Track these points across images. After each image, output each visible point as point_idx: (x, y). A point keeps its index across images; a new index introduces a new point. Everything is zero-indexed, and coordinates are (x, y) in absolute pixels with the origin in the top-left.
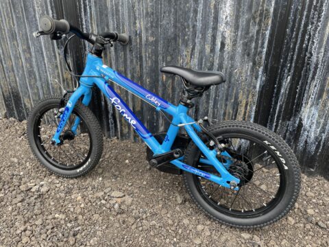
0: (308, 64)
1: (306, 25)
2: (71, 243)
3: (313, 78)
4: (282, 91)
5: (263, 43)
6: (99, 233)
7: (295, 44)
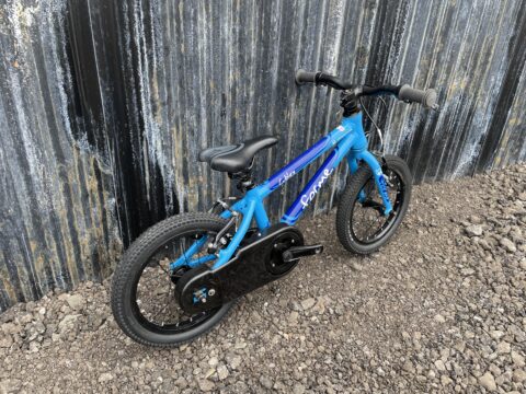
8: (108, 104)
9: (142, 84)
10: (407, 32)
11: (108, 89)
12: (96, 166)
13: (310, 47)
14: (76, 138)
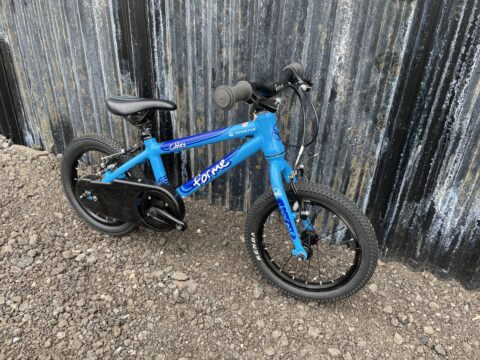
0: (448, 131)
1: (448, 80)
2: (116, 334)
3: (453, 151)
4: (410, 163)
5: (388, 97)
6: (150, 326)
7: (431, 103)
11: (136, 44)
14: (122, 73)
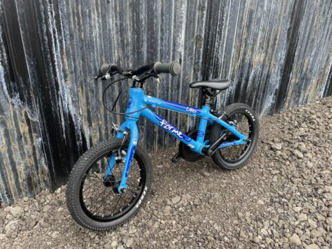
0: (217, 65)
8: (33, 73)
9: (56, 59)
10: (226, 26)
11: (32, 63)
12: (26, 116)
13: (166, 35)
14: (11, 97)
